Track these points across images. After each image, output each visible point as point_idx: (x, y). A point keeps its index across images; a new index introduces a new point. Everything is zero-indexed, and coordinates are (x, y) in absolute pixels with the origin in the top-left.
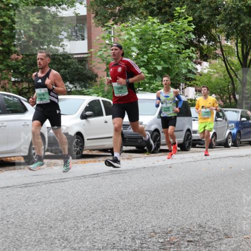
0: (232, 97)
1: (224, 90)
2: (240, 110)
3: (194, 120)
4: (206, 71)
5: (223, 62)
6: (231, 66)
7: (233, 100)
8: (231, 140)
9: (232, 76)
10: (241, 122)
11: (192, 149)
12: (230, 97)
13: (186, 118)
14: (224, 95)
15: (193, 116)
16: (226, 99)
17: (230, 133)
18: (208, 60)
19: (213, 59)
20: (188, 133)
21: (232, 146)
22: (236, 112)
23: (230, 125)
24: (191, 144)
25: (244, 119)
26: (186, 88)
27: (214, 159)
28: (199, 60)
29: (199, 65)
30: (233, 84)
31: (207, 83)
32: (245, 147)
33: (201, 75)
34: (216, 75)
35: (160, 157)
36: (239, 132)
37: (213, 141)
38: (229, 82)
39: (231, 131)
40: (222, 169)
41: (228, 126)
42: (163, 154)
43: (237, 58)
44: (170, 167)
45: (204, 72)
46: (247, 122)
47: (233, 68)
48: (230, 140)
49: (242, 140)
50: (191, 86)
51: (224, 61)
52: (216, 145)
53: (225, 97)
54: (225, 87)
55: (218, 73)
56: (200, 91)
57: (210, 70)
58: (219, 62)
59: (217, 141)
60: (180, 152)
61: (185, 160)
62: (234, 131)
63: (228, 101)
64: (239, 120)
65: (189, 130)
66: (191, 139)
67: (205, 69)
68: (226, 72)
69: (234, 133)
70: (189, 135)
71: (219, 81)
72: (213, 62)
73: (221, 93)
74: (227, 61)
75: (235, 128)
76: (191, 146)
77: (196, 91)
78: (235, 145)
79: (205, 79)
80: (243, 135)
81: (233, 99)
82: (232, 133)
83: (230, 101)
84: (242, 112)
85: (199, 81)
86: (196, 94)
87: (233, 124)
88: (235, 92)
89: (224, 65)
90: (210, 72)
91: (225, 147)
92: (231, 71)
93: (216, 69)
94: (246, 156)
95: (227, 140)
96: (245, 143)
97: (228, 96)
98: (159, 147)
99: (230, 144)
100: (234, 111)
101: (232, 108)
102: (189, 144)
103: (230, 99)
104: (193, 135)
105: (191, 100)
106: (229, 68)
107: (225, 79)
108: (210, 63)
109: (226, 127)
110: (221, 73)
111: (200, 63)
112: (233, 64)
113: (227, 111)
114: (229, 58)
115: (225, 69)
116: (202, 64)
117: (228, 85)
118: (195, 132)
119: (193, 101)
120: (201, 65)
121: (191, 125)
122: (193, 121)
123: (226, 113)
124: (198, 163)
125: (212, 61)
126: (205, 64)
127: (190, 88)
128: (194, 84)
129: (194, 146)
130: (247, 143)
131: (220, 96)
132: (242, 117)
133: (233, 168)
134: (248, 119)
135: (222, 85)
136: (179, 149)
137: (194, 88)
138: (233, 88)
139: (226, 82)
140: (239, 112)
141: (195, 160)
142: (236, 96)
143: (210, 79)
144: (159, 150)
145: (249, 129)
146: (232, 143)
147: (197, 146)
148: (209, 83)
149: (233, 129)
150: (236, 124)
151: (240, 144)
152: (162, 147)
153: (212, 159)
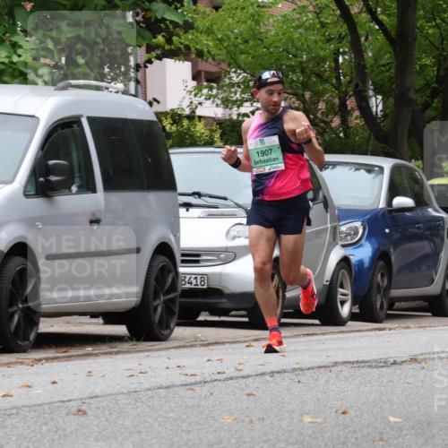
0: (351, 103)
1: (319, 76)
2: (387, 164)
3: (188, 206)
7: (356, 119)
8: (348, 291)
10: (391, 215)
11: (179, 332)
12: (343, 104)
13: (153, 198)
14: (318, 95)
15: (180, 189)
16: (325, 114)
17: (345, 261)
20: (162, 260)
21: (353, 317)
22: (369, 169)
23: (344, 228)
24: (176, 310)
25: (402, 201)
26: (150, 61)
27: (272, 373)
30: (357, 48)
31: (246, 42)
32: (410, 323)
35: (37, 368)
36: (381, 257)
38: (341, 38)
39: (349, 252)
40: (307, 419)
41: (335, 230)
42: (51, 353)
44: (81, 412)
46: (419, 212)
48: (345, 293)
49: (395, 293)
50: (173, 54)
53: (322, 106)
54: (324, 60)
56: (213, 79)
59: (288, 295)
60: (126, 346)
61: (146, 381)
62: (363, 253)
63: (336, 122)
64: (382, 205)
65: (164, 249)
66: (173, 287)
69: (361, 262)
70: (164, 271)
73: (305, 86)
76: (175, 320)
77: (196, 77)
78: (367, 313)
80: (400, 270)
81: (357, 113)
82: (354, 259)
83: (344, 122)
84: (395, 169)
86: (199, 89)
87: (358, 224)
88: (364, 82)
91: (325, 323)
94: (414, 360)
95: (330, 291)
96: (413, 304)
97: (337, 101)
98: (36, 324)
99: (345, 311)
100: (358, 166)
101: (353, 152)
102: (168, 309)
103: (343, 112)
104: (181, 270)
105: (176, 117)
107: (323, 25)
109: (328, 236)
113: (335, 164)
117: (336, 54)
118: (193, 257)
119: (185, 123)
121: (176, 229)
122: (182, 211)
123: (327, 176)
127: (168, 62)
129: (189, 319)
130: (422, 303)
131: (304, 102)
132: (394, 191)
133: (352, 413)
134: (421, 201)
135: (309, 50)
136: (121, 330)
137: (188, 64)
138: (359, 64)
139: (329, 40)
140: (381, 169)
141: (193, 387)
142: (373, 102)
143: (257, 22)
144: (32, 336)
145: (426, 247)
146: (353, 304)
147: (201, 318)
148: (251, 42)
149: (356, 244)
150: (368, 220)
151: (390, 307)
152: (46, 326)
153: (262, 374)
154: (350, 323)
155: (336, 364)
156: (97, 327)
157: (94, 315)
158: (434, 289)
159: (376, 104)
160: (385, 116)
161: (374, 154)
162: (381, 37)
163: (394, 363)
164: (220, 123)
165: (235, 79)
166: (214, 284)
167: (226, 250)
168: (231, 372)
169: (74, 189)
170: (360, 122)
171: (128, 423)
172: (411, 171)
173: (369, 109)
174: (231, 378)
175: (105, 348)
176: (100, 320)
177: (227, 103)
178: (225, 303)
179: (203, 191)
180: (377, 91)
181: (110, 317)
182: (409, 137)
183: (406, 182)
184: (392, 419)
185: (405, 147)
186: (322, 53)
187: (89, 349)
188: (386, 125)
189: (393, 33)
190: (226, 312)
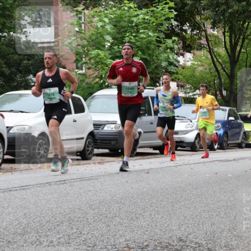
0: (218, 93)
1: (210, 86)
2: (228, 108)
4: (189, 64)
5: (208, 54)
6: (218, 57)
9: (219, 69)
10: (228, 122)
12: (216, 93)
18: (192, 51)
19: (197, 50)
21: (218, 148)
22: (223, 110)
23: (216, 125)
25: (231, 118)
27: (197, 163)
28: (181, 51)
29: (181, 57)
30: (220, 78)
31: (191, 77)
33: (183, 68)
34: (200, 68)
35: (136, 161)
36: (226, 133)
37: (197, 144)
38: (215, 76)
39: (217, 131)
40: (207, 175)
42: (139, 157)
43: (224, 49)
44: (148, 173)
45: (187, 65)
46: (236, 121)
47: (220, 60)
49: (229, 142)
51: (210, 52)
52: (200, 148)
54: (211, 82)
55: (203, 66)
56: (182, 86)
57: (194, 62)
58: (203, 54)
60: (159, 156)
61: (165, 165)
62: (221, 132)
64: (226, 119)
67: (188, 61)
68: (212, 64)
69: (220, 134)
71: (204, 75)
72: (198, 53)
74: (213, 52)
75: (221, 129)
77: (178, 86)
78: (222, 148)
79: (188, 73)
80: (231, 136)
81: (219, 95)
82: (218, 134)
84: (230, 110)
85: (181, 74)
86: (178, 89)
87: (220, 124)
88: (222, 87)
89: (209, 56)
90: (194, 64)
91: (211, 150)
92: (217, 64)
93: (201, 61)
94: (234, 160)
96: (234, 145)
97: (214, 92)
98: (136, 150)
99: (216, 147)
103: (216, 95)
106: (215, 60)
107: (211, 73)
108: (194, 54)
110: (206, 66)
111: (183, 55)
112: (220, 56)
114: (215, 49)
115: (211, 62)
116: (185, 55)
117: (214, 80)
120: (184, 57)
124: (179, 167)
125: (196, 52)
126: (189, 56)
128: (176, 78)
132: (229, 115)
133: (218, 174)
134: (236, 118)
135: (207, 79)
136: (158, 151)
137: (176, 83)
138: (220, 83)
139: (212, 76)
140: (226, 110)
141: (176, 165)
142: (224, 92)
143: (194, 72)
144: (135, 153)
145: (238, 130)
146: (218, 145)
147: (178, 149)
148: (192, 77)
149: (219, 129)
150: (223, 124)
151: (228, 146)
152: (139, 150)
153: (195, 163)
154: (217, 150)
155: (214, 161)
156: (151, 151)
157: (151, 148)
158: (239, 141)
159: (224, 93)
160: (227, 96)
161: (224, 106)
162: (226, 75)
163: (229, 161)
164: (184, 98)
165: (188, 87)
166: (182, 140)
167: (185, 131)
168: (186, 163)
169: (146, 115)
170: (221, 98)
171: (160, 176)
172: (234, 110)
173: (223, 94)
174: (186, 165)
175: (153, 156)
176: (152, 149)
177: (186, 93)
178: (184, 145)
179: (179, 116)
180: (225, 90)
181: (155, 148)
182: (233, 101)
183: (232, 113)
184: (229, 175)
185: (232, 104)
186: (211, 80)
187: (149, 156)
188: (227, 99)
189: (229, 75)
190: (185, 147)
